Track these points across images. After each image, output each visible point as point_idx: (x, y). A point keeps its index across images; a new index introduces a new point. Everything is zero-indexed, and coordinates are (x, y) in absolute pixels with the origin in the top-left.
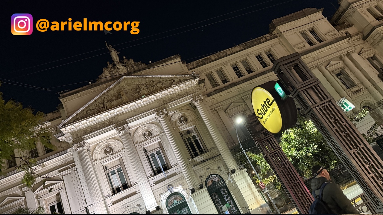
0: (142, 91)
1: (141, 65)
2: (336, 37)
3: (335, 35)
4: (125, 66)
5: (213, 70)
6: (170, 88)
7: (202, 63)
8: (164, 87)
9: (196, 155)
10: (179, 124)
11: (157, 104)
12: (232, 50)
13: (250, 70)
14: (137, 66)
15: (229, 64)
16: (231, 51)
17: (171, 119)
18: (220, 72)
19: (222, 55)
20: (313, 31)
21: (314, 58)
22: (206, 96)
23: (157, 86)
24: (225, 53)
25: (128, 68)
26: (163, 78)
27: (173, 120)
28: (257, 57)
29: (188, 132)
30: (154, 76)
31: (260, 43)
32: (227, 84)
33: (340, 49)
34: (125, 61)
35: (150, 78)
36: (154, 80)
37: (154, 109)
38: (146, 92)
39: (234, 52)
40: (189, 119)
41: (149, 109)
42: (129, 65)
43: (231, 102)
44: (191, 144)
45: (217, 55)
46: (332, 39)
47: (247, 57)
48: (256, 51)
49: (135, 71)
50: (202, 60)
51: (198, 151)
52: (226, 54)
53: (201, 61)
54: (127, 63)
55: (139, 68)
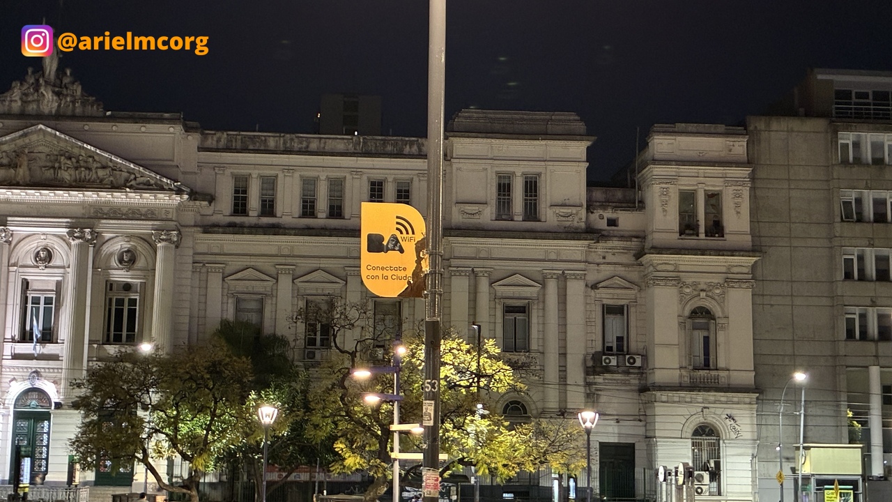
0: (63, 171)
1: (92, 106)
2: (568, 224)
3: (569, 219)
4: (58, 94)
5: (255, 173)
6: (119, 192)
7: (239, 145)
8: (109, 183)
9: (118, 340)
10: (114, 262)
11: (79, 211)
12: (325, 143)
13: (340, 208)
14: (84, 104)
15: (297, 175)
16: (322, 145)
17: (103, 247)
18: (270, 184)
19: (296, 145)
20: (536, 182)
21: (479, 251)
22: (199, 229)
23: (97, 172)
24: (305, 143)
25: (63, 102)
26: (117, 163)
27: (107, 249)
28: (373, 184)
29: (127, 287)
30: (98, 151)
31: (399, 155)
32: (266, 220)
33: (553, 256)
34: (66, 80)
35: (90, 150)
36: (96, 158)
37: (68, 220)
38: (68, 178)
39: (327, 148)
40: (141, 263)
41: (61, 215)
42: (67, 95)
43: (248, 264)
44: (119, 313)
45: (284, 140)
46: (556, 223)
47: (349, 177)
48: (378, 171)
49: (74, 117)
50: (245, 136)
51: (124, 333)
52: (308, 147)
53: (242, 139)
54: (67, 88)
55: (84, 111)
